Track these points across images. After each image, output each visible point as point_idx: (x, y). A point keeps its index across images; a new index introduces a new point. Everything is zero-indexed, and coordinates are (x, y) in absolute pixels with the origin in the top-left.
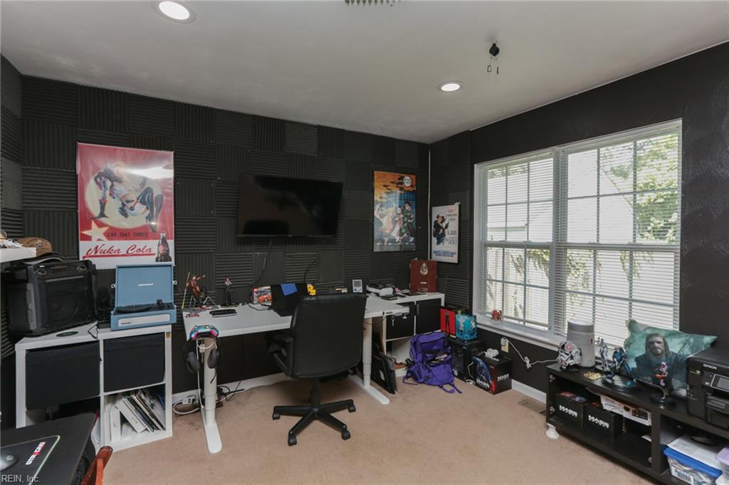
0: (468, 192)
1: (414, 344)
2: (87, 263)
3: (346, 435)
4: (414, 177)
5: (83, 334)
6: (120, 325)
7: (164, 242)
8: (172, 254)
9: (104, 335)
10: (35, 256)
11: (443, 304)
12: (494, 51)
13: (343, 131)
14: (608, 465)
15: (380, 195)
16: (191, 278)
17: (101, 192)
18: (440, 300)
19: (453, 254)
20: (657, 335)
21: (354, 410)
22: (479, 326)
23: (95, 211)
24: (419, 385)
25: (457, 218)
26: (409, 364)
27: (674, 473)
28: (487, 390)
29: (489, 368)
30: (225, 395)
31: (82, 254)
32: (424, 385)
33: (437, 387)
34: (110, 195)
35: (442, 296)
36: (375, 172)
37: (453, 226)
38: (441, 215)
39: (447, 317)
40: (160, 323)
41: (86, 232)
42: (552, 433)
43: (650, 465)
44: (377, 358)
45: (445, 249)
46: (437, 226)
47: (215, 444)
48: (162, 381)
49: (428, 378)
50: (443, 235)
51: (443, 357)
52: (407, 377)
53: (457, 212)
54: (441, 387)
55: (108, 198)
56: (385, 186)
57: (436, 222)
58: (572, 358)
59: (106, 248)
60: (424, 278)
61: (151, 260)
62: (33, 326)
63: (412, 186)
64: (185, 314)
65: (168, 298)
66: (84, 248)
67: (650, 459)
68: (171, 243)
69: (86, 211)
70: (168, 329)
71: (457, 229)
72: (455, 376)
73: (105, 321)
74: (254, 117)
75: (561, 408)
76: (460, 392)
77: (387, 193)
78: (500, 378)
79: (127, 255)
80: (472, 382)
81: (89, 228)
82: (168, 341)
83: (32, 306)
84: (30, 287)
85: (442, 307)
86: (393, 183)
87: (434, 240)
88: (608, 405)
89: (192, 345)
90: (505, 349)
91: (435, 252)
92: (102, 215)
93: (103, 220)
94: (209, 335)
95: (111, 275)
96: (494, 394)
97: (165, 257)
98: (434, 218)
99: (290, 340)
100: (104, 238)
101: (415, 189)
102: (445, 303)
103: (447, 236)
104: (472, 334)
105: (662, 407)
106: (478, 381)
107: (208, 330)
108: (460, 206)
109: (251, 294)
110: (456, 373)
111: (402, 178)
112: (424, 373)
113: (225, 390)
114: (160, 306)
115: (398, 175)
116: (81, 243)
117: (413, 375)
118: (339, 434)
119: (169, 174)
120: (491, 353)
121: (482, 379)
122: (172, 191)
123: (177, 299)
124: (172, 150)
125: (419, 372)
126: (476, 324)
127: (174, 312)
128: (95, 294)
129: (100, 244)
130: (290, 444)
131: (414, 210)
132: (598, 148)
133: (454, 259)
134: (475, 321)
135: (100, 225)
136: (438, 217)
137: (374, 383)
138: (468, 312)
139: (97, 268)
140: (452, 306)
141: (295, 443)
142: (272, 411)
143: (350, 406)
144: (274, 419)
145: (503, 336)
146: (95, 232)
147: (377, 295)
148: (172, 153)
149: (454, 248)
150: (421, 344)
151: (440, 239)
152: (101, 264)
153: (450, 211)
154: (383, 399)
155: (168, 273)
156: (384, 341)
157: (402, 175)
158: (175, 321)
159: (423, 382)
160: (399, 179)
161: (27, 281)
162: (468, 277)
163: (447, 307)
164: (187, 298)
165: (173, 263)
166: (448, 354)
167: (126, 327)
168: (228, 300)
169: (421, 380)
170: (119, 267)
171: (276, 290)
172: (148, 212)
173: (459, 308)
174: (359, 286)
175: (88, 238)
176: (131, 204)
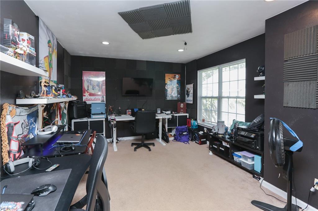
0: (196, 80)
1: (177, 129)
2: (85, 102)
3: (150, 150)
4: (180, 75)
5: (85, 120)
6: (93, 117)
7: (103, 97)
8: (105, 100)
9: (89, 120)
10: (76, 99)
11: (188, 117)
12: (186, 44)
13: (155, 62)
14: (223, 160)
15: (168, 81)
16: (110, 106)
17: (88, 84)
18: (187, 116)
19: (191, 100)
20: (237, 123)
21: (154, 146)
22: (198, 124)
23: (86, 89)
24: (177, 142)
25: (192, 88)
26: (175, 135)
27: (235, 160)
28: (198, 144)
29: (199, 137)
30: (119, 141)
31: (84, 100)
32: (178, 142)
33: (183, 143)
34: (90, 84)
35: (188, 115)
36: (166, 74)
37: (191, 91)
38: (189, 88)
39: (189, 121)
40: (102, 118)
41: (84, 94)
42: (211, 153)
43: (229, 158)
44: (164, 132)
45: (190, 99)
46: (187, 91)
47: (116, 149)
48: (103, 133)
49: (180, 140)
50: (189, 94)
51: (185, 133)
52: (174, 140)
53: (192, 87)
54: (184, 142)
55: (89, 85)
56: (169, 78)
57: (187, 90)
58: (215, 130)
59: (89, 98)
60: (182, 108)
61: (100, 102)
62: (75, 116)
63: (179, 78)
64: (108, 116)
65: (104, 112)
66: (84, 98)
67: (229, 156)
68: (105, 97)
69: (84, 89)
70: (104, 119)
71: (192, 92)
72: (190, 140)
73: (89, 117)
74: (127, 60)
75: (214, 146)
76: (189, 144)
77: (170, 81)
78: (202, 140)
79: (94, 100)
80: (194, 142)
81: (85, 93)
82: (104, 122)
83: (74, 112)
84: (74, 107)
85: (188, 118)
86: (172, 77)
87: (187, 96)
88: (224, 144)
89: (110, 122)
90: (206, 131)
91: (187, 100)
92: (88, 90)
93: (88, 91)
94: (114, 120)
95: (90, 105)
96: (200, 145)
97: (103, 101)
98: (187, 89)
99: (135, 123)
100: (88, 96)
101: (180, 79)
102: (189, 117)
103: (190, 95)
104: (196, 127)
105: (234, 142)
106: (196, 141)
107: (113, 118)
108: (193, 85)
109: (126, 112)
110: (190, 139)
111: (175, 76)
112: (179, 138)
113: (119, 140)
114: (102, 114)
115: (174, 75)
116: (83, 97)
117: (176, 139)
118: (148, 150)
119: (104, 79)
120: (201, 133)
121: (197, 141)
122: (105, 83)
123: (106, 112)
124: (104, 71)
125: (178, 138)
126: (198, 123)
127: (106, 115)
128: (87, 110)
129: (87, 97)
130: (135, 151)
131: (180, 86)
132: (230, 66)
133: (192, 102)
134: (197, 122)
135: (88, 92)
136: (188, 88)
137: (162, 140)
138: (196, 120)
139: (87, 103)
140: (190, 118)
141: (136, 151)
142: (131, 144)
143: (153, 144)
144: (132, 146)
145: (204, 127)
146: (86, 94)
147: (165, 113)
148: (105, 72)
149: (192, 99)
150: (178, 129)
151: (188, 95)
152: (88, 102)
153: (191, 86)
154: (164, 144)
155: (104, 105)
156: (167, 128)
157: (175, 74)
158: (106, 117)
159: (178, 141)
160: (174, 76)
161: (73, 106)
162: (196, 108)
163: (189, 118)
164: (109, 112)
165: (105, 102)
166: (187, 133)
167: (95, 118)
168: (119, 113)
169: (178, 140)
170: (92, 103)
171: (133, 110)
172: (99, 89)
173: (193, 118)
174: (159, 110)
175: (85, 96)
176: (95, 87)
